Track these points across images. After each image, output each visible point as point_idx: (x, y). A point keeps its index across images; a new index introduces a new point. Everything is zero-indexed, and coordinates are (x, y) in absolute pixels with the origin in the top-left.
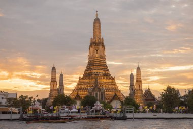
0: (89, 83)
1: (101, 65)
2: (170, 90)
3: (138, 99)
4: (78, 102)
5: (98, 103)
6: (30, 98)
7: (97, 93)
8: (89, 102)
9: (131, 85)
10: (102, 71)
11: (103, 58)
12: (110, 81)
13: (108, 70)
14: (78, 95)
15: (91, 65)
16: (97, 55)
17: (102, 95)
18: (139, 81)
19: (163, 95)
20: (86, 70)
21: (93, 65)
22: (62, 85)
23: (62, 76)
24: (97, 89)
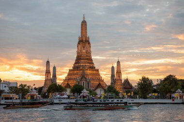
0: (77, 74)
1: (87, 59)
2: (145, 80)
3: (118, 88)
4: (69, 90)
5: (85, 91)
6: (28, 87)
7: (84, 83)
8: (77, 90)
9: (113, 76)
10: (88, 64)
11: (89, 53)
12: (95, 72)
13: (93, 63)
14: (68, 84)
15: (79, 59)
16: (84, 51)
17: (88, 84)
18: (119, 72)
19: (139, 84)
20: (75, 63)
21: (80, 59)
22: (55, 76)
23: (54, 68)
24: (84, 79)
